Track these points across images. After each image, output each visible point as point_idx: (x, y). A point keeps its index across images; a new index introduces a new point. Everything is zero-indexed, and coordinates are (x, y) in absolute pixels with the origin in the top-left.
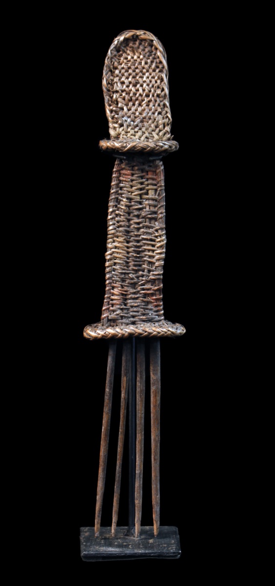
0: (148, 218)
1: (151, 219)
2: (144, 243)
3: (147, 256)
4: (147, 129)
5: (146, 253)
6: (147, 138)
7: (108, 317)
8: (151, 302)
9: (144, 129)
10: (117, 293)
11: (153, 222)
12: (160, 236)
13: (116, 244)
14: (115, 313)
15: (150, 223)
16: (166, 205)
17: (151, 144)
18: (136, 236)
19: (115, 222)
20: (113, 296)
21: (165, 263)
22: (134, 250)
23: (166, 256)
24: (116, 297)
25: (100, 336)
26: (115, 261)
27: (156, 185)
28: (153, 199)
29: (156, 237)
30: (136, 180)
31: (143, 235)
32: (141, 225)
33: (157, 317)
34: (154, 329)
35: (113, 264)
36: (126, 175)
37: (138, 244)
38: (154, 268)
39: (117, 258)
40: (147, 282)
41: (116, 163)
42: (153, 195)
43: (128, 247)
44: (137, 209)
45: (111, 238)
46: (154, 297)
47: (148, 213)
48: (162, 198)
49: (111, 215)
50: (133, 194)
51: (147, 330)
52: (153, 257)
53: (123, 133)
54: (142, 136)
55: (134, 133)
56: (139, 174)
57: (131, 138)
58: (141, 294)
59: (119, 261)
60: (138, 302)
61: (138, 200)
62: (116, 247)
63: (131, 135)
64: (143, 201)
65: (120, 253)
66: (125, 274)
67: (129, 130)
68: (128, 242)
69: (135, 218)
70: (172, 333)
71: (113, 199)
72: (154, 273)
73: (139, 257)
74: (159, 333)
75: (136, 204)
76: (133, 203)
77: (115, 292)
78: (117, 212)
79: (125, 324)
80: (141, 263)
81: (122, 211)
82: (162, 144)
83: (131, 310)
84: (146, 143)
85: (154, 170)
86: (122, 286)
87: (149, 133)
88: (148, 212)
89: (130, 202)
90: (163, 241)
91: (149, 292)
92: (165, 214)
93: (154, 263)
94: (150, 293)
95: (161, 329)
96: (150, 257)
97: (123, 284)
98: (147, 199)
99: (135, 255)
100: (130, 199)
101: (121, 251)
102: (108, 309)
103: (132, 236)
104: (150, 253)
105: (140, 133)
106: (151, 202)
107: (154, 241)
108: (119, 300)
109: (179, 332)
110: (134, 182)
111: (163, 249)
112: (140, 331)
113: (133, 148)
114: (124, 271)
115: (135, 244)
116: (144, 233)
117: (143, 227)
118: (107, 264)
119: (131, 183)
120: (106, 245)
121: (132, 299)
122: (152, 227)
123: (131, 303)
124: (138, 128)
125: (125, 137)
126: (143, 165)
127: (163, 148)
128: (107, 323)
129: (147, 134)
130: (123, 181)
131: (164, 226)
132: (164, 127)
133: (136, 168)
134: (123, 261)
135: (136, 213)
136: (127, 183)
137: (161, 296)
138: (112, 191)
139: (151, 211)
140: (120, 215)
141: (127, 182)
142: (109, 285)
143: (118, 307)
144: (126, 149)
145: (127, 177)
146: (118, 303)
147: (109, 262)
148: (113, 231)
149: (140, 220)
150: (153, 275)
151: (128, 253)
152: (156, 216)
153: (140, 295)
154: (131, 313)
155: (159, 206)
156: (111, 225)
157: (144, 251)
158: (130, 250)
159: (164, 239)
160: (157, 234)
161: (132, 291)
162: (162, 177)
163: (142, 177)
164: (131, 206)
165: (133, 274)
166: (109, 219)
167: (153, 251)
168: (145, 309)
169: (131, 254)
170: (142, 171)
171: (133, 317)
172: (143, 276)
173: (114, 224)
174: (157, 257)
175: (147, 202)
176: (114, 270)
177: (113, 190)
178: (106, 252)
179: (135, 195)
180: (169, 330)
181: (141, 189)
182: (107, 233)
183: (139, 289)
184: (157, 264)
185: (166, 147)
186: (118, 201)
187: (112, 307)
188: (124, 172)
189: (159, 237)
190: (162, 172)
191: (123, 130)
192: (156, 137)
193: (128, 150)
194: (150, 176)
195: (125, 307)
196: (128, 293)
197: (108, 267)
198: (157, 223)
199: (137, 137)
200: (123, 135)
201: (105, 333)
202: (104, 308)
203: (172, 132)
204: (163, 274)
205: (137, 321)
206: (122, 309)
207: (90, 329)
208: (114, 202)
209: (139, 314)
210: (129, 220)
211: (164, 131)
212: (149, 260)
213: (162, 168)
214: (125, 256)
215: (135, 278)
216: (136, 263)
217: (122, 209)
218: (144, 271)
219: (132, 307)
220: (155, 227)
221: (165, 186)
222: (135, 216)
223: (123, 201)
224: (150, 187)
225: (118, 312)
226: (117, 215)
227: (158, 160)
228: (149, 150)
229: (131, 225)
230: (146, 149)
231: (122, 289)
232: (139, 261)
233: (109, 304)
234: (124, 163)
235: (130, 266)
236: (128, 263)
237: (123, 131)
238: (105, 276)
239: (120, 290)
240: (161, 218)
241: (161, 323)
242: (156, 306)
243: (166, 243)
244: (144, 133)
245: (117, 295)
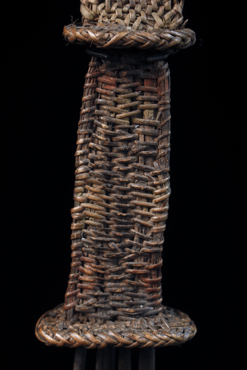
0: (142, 155)
1: (146, 157)
2: (133, 195)
3: (139, 216)
4: (143, 8)
5: (136, 211)
6: (143, 22)
7: (74, 307)
8: (143, 287)
9: (138, 8)
10: (89, 272)
11: (149, 161)
12: (161, 185)
13: (88, 195)
14: (85, 303)
15: (145, 164)
16: (172, 135)
17: (153, 37)
18: (122, 183)
19: (88, 160)
20: (82, 276)
21: (167, 227)
22: (117, 206)
23: (169, 216)
24: (87, 278)
25: (60, 343)
26: (87, 221)
27: (156, 102)
28: (150, 125)
29: (155, 186)
30: (124, 94)
31: (134, 182)
32: (130, 167)
33: (152, 308)
34: (148, 336)
35: (83, 227)
36: (107, 84)
37: (125, 197)
38: (149, 235)
39: (90, 217)
40: (137, 256)
41: (91, 63)
42: (150, 118)
43: (108, 201)
44: (123, 141)
45: (81, 186)
46: (148, 279)
47: (141, 147)
48: (165, 124)
49: (81, 149)
50: (117, 116)
51: (137, 337)
52: (149, 217)
53: (104, 13)
54: (136, 19)
55: (121, 14)
56: (129, 83)
57: (117, 23)
58: (127, 273)
59: (93, 222)
60: (123, 286)
61: (127, 126)
62: (88, 201)
63: (117, 17)
64: (134, 128)
65: (95, 210)
66: (102, 242)
67: (113, 8)
68: (108, 193)
69: (120, 155)
70: (177, 340)
71: (85, 123)
72: (149, 242)
73: (125, 217)
74: (156, 342)
75: (124, 132)
76: (117, 131)
77: (86, 270)
78: (91, 144)
79: (101, 319)
80: (129, 226)
81: (100, 142)
82: (169, 36)
83: (111, 297)
84: (143, 33)
85: (154, 77)
86: (98, 262)
87: (147, 15)
88: (143, 145)
89: (113, 130)
90: (165, 193)
91: (140, 271)
92: (169, 149)
93: (150, 227)
94: (142, 274)
95: (159, 336)
96: (143, 217)
97: (100, 257)
98: (140, 125)
99: (119, 214)
100: (112, 125)
101: (97, 207)
102: (75, 295)
103: (114, 184)
104: (144, 212)
105: (132, 15)
106: (147, 130)
107: (151, 192)
108: (93, 282)
109: (187, 336)
110: (120, 97)
111: (164, 205)
112: (125, 340)
113: (121, 42)
114: (101, 239)
115: (120, 196)
116: (135, 179)
117: (133, 170)
118: (74, 226)
119: (115, 99)
120: (72, 196)
121: (111, 280)
122: (148, 171)
123: (111, 287)
124: (128, 5)
125: (106, 20)
126: (137, 68)
127: (172, 43)
128: (73, 317)
129: (143, 17)
130: (102, 94)
131: (168, 169)
132: (173, 5)
133: (125, 73)
134: (100, 222)
135: (123, 147)
136: (109, 98)
137: (160, 278)
138: (84, 111)
139: (146, 145)
140: (97, 150)
141: (108, 95)
142: (77, 259)
143: (91, 293)
144: (108, 43)
145: (108, 87)
146: (90, 286)
147: (78, 223)
148: (84, 175)
149: (129, 158)
150: (148, 245)
151: (108, 210)
152: (155, 152)
153: (126, 276)
154: (111, 303)
155: (160, 136)
156: (81, 165)
157: (135, 206)
158: (112, 205)
159: (167, 189)
160: (155, 183)
161: (113, 268)
162: (168, 90)
163: (134, 89)
164: (115, 135)
165: (115, 242)
166: (78, 156)
167: (149, 208)
168: (133, 297)
169: (113, 211)
170: (135, 78)
171: (114, 308)
172: (131, 246)
173: (86, 164)
174: (155, 218)
175: (140, 130)
176: (85, 235)
177: (84, 108)
178: (73, 207)
179: (121, 118)
180: (171, 338)
181: (131, 109)
182: (75, 177)
183: (124, 265)
184: (155, 228)
185: (177, 40)
186: (93, 126)
187: (81, 292)
188: (103, 79)
189: (159, 187)
190: (166, 81)
191: (103, 8)
192: (159, 22)
193: (112, 44)
194: (147, 87)
195: (101, 293)
196: (107, 271)
197: (76, 230)
198: (156, 164)
199: (127, 21)
200: (103, 17)
201: (68, 340)
202: (68, 294)
203: (186, 13)
204: (164, 245)
205: (121, 315)
206: (96, 297)
207: (45, 327)
208: (86, 128)
209: (124, 304)
210: (110, 158)
211: (173, 11)
212: (142, 222)
213: (168, 74)
214: (103, 215)
215: (119, 250)
216: (120, 226)
217: (99, 139)
218: (132, 239)
219: (113, 293)
220: (152, 170)
221: (171, 103)
222: (120, 151)
223: (101, 126)
224: (146, 105)
225: (90, 301)
226: (91, 149)
227: (161, 60)
228: (149, 45)
229: (114, 165)
230: (142, 44)
231: (97, 266)
232: (126, 224)
233: (76, 288)
234: (104, 65)
235: (111, 230)
236: (107, 225)
237: (104, 11)
238: (70, 243)
239: (95, 268)
240: (164, 156)
241: (158, 319)
242: (151, 292)
243: (170, 197)
244: (138, 14)
245: (89, 275)
